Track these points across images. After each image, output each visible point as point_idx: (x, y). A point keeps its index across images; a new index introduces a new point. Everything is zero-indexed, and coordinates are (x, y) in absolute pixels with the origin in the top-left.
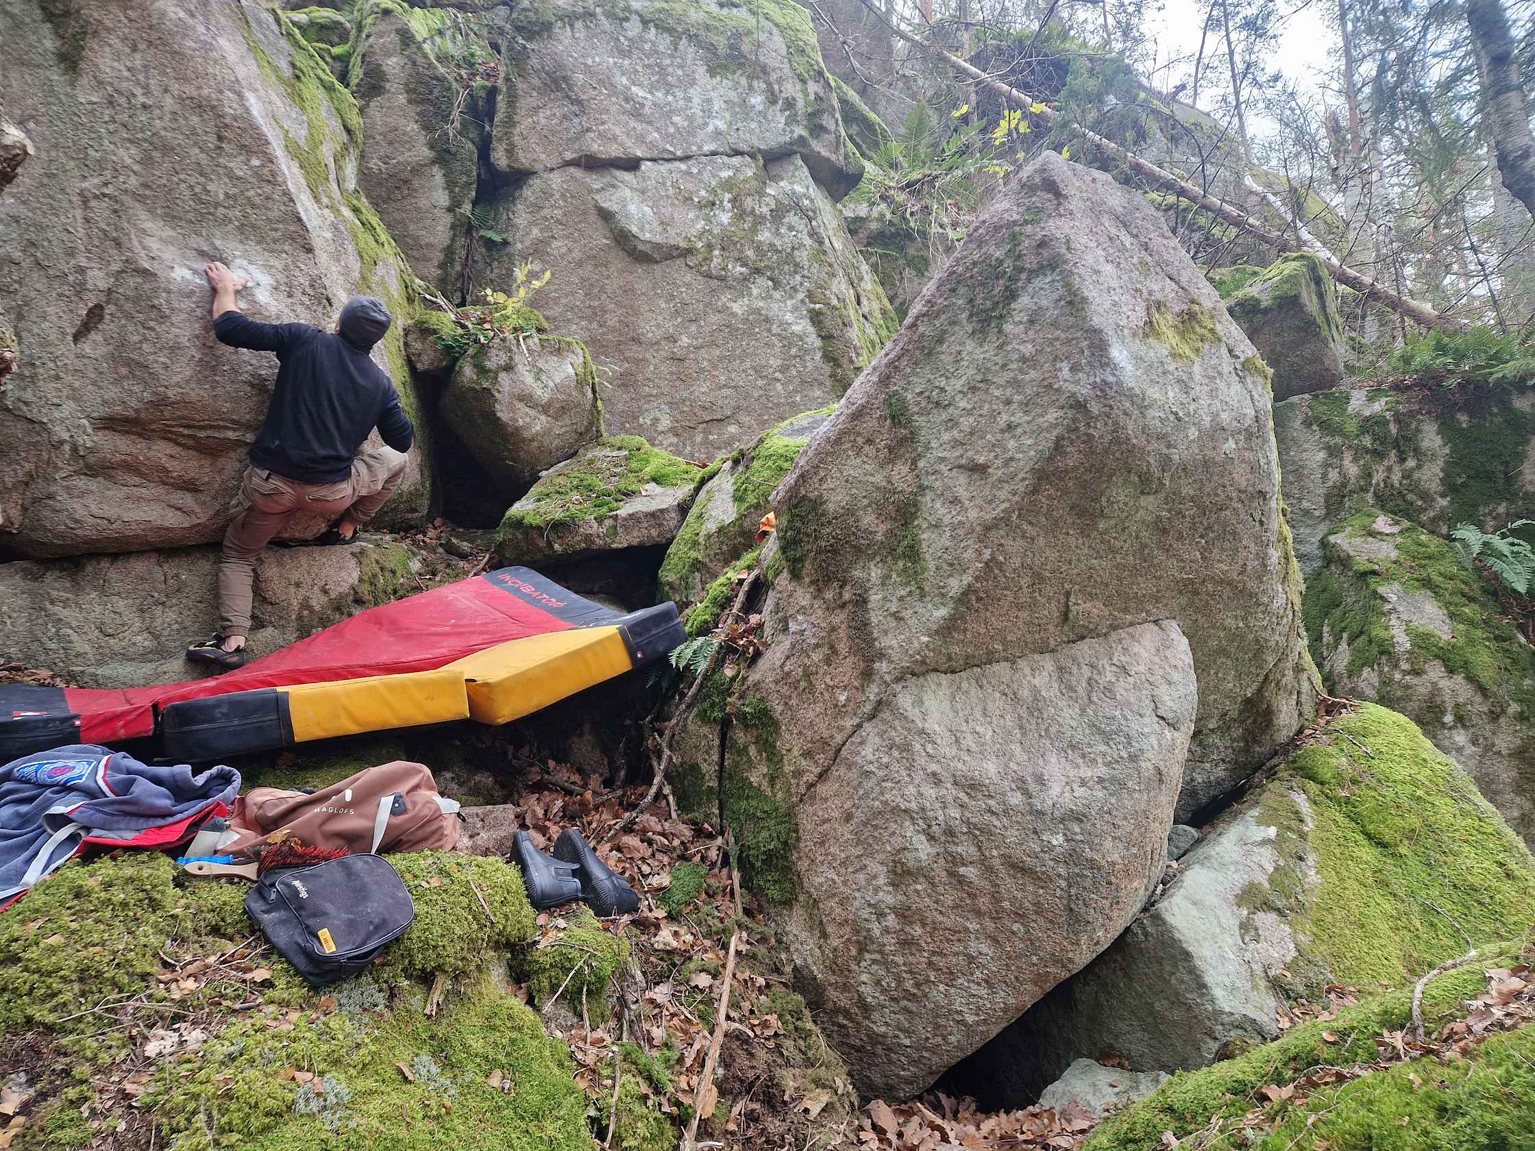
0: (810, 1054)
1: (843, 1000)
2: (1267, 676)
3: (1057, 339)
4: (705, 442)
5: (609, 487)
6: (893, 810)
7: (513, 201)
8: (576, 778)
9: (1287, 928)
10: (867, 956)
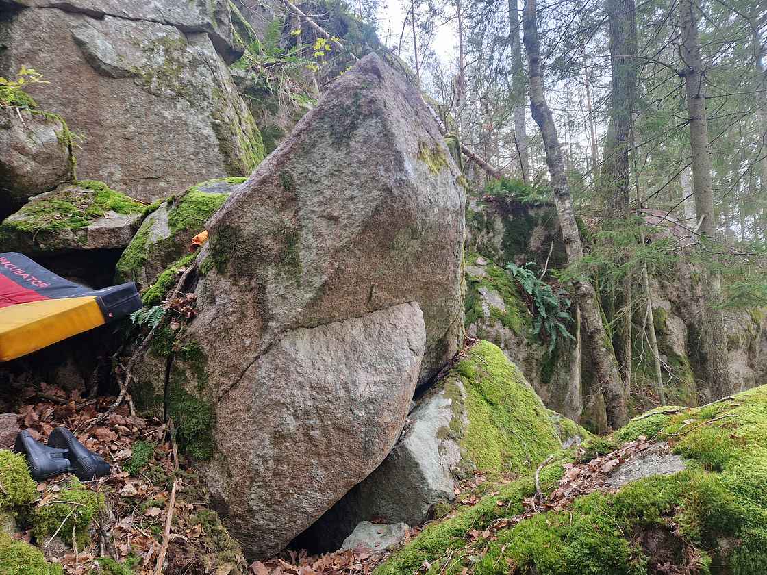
0: (221, 544)
1: (239, 509)
2: (449, 328)
3: (378, 153)
4: (145, 190)
5: (81, 210)
6: (275, 404)
7: (11, 22)
8: (62, 393)
9: (457, 447)
10: (255, 484)
